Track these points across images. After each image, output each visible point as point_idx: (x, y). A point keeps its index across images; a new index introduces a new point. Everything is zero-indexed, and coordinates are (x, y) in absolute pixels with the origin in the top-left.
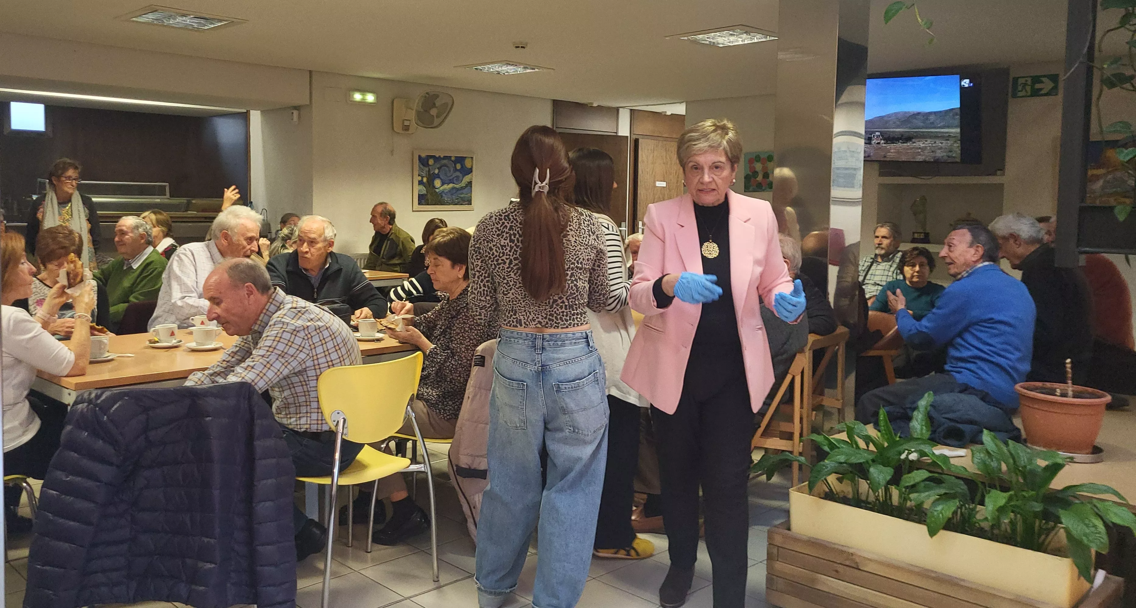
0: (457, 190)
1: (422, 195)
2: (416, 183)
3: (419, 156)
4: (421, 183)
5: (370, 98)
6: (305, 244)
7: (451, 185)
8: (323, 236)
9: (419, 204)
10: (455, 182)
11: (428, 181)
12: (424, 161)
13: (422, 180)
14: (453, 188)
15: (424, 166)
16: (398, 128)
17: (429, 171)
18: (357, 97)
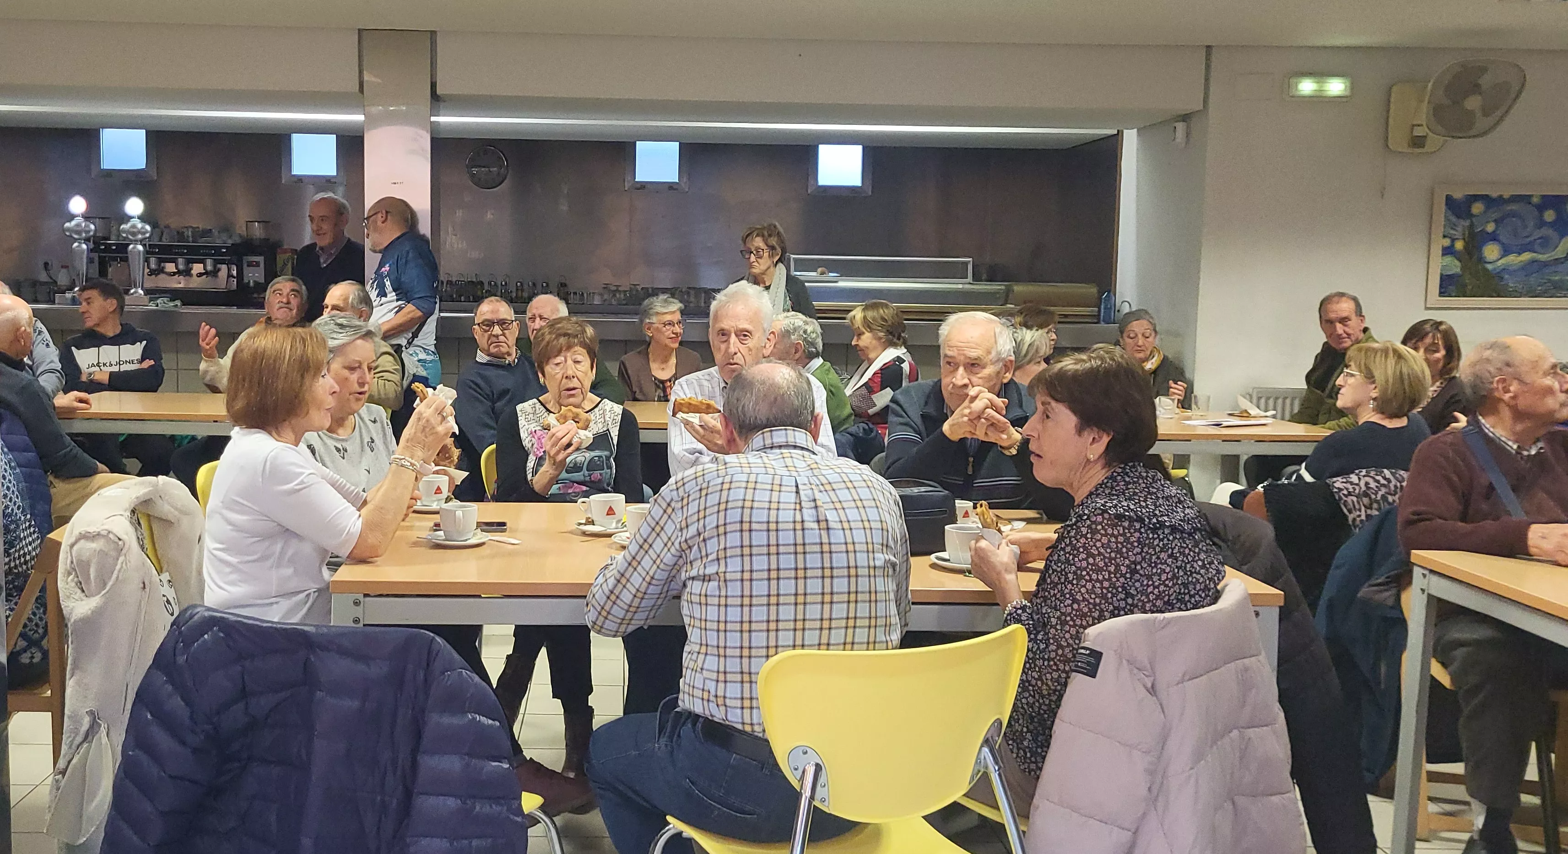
0: (1545, 264)
1: (1450, 276)
2: (1437, 251)
3: (1449, 198)
4: (1447, 251)
5: (1336, 87)
6: (961, 370)
7: (1526, 256)
8: (994, 354)
9: (1442, 294)
10: (1536, 247)
11: (1466, 247)
12: (1458, 208)
13: (1452, 245)
14: (1533, 261)
15: (1459, 217)
16: (1398, 140)
17: (1471, 226)
18: (1307, 87)
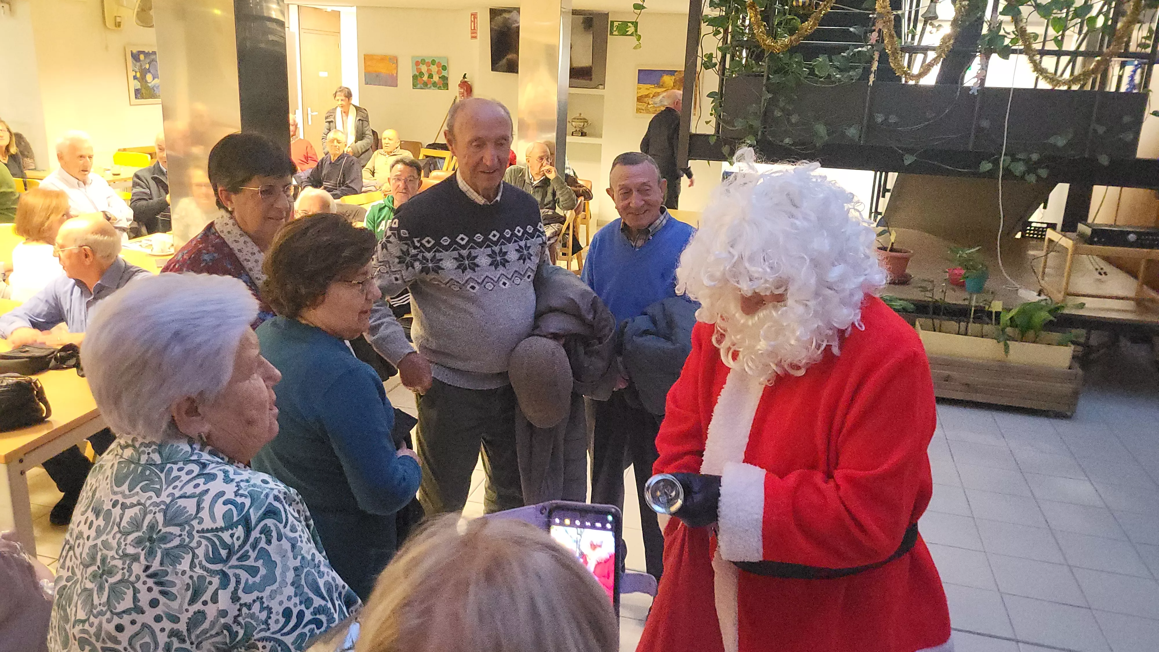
1: (137, 89)
2: (131, 78)
3: (132, 53)
4: (135, 78)
9: (136, 98)
11: (141, 75)
12: (136, 57)
13: (136, 75)
15: (136, 61)
16: (110, 23)
17: (141, 66)
